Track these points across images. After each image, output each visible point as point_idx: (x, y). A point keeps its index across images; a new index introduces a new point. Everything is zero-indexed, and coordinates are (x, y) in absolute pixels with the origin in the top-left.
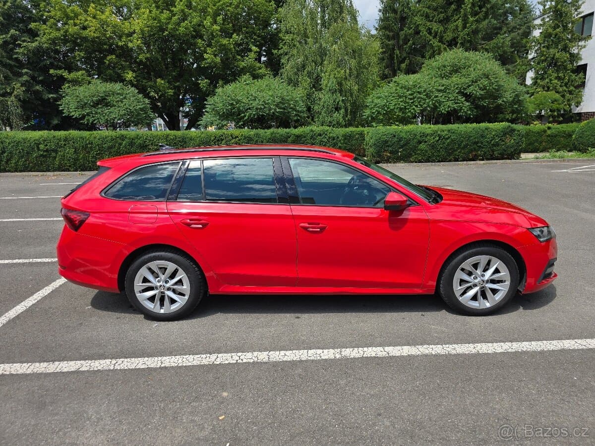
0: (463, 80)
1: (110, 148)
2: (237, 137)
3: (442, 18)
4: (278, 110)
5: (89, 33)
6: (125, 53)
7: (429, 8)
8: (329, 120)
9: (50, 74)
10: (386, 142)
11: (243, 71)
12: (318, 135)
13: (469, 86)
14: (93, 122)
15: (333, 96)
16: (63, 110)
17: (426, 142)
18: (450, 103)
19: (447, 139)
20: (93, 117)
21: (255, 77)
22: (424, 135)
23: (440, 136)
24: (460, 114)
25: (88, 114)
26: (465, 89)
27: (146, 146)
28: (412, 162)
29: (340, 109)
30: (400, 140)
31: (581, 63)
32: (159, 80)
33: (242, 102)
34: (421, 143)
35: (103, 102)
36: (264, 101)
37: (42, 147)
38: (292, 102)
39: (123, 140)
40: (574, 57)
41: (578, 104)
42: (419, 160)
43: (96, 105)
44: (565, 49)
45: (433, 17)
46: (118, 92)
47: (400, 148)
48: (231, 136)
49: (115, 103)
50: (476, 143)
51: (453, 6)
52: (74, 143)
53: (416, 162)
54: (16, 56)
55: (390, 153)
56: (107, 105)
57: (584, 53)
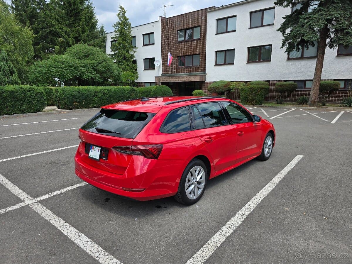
0: (94, 61)
3: (67, 23)
7: (58, 15)
10: (75, 96)
13: (97, 65)
15: (7, 63)
17: (97, 96)
18: (89, 74)
19: (107, 94)
22: (96, 92)
23: (104, 93)
24: (95, 80)
26: (95, 66)
28: (91, 108)
29: (14, 73)
30: (83, 94)
31: (135, 59)
34: (94, 97)
40: (132, 56)
41: (137, 78)
42: (94, 106)
44: (128, 52)
45: (62, 22)
47: (83, 100)
50: (120, 96)
51: (72, 18)
53: (93, 108)
55: (78, 103)
57: (135, 55)
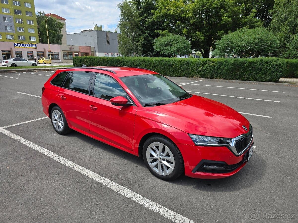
1: (158, 65)
2: (215, 62)
4: (256, 47)
5: (171, 12)
6: (184, 20)
8: (294, 53)
9: (155, 32)
11: (245, 24)
12: (266, 63)
14: (163, 53)
16: (155, 48)
20: (164, 51)
21: (252, 27)
25: (162, 50)
27: (172, 65)
32: (197, 32)
33: (234, 43)
35: (168, 44)
36: (247, 42)
37: (135, 64)
38: (269, 42)
39: (163, 62)
43: (166, 46)
46: (176, 39)
48: (212, 61)
49: (173, 45)
52: (145, 62)
54: (145, 25)
56: (171, 45)
